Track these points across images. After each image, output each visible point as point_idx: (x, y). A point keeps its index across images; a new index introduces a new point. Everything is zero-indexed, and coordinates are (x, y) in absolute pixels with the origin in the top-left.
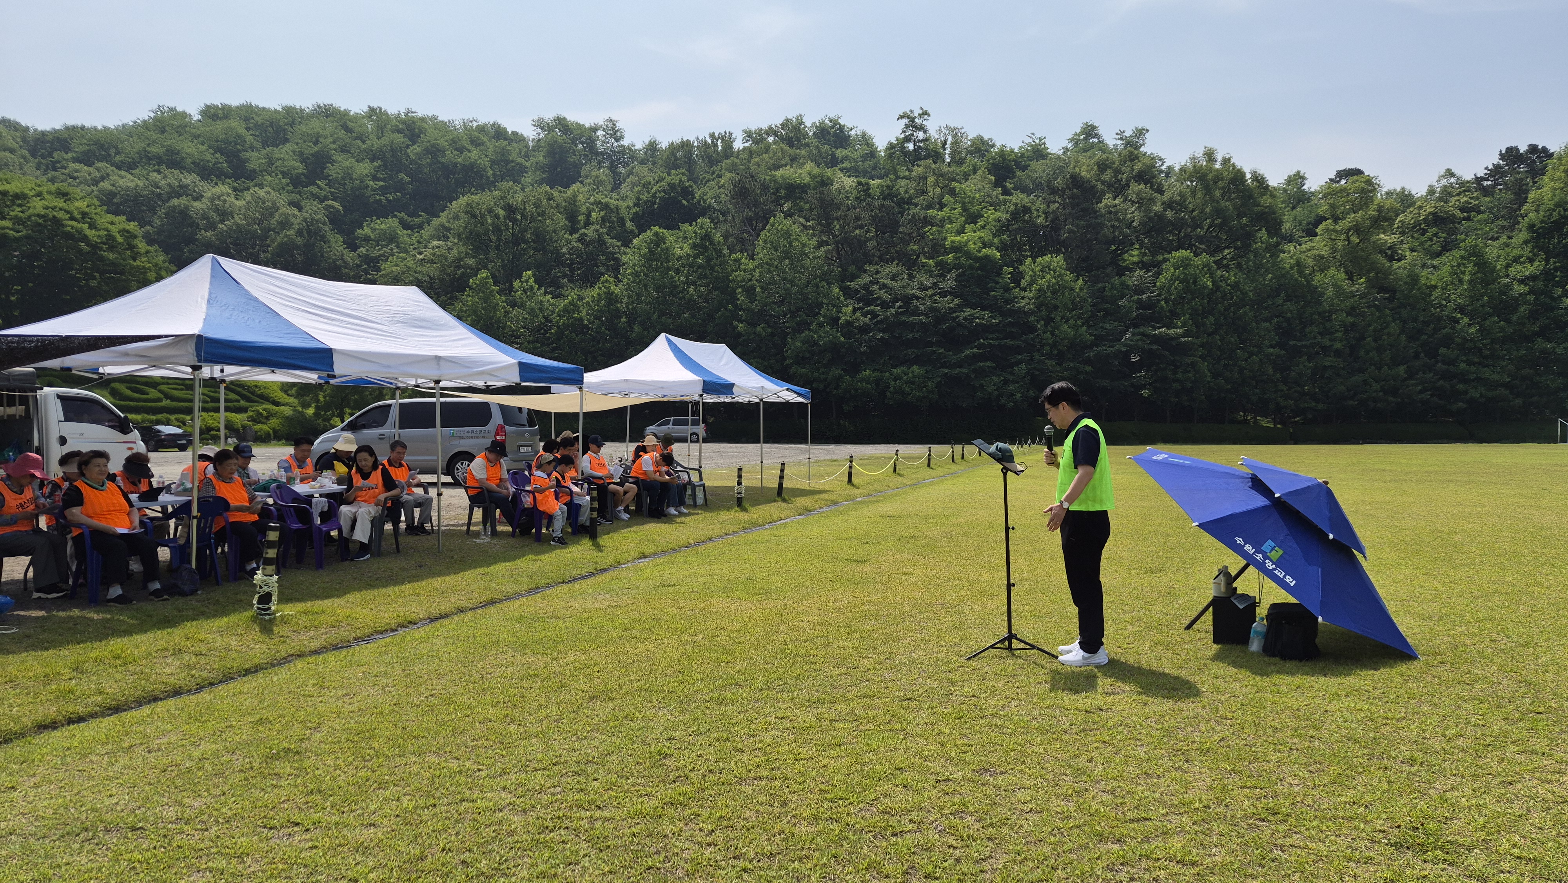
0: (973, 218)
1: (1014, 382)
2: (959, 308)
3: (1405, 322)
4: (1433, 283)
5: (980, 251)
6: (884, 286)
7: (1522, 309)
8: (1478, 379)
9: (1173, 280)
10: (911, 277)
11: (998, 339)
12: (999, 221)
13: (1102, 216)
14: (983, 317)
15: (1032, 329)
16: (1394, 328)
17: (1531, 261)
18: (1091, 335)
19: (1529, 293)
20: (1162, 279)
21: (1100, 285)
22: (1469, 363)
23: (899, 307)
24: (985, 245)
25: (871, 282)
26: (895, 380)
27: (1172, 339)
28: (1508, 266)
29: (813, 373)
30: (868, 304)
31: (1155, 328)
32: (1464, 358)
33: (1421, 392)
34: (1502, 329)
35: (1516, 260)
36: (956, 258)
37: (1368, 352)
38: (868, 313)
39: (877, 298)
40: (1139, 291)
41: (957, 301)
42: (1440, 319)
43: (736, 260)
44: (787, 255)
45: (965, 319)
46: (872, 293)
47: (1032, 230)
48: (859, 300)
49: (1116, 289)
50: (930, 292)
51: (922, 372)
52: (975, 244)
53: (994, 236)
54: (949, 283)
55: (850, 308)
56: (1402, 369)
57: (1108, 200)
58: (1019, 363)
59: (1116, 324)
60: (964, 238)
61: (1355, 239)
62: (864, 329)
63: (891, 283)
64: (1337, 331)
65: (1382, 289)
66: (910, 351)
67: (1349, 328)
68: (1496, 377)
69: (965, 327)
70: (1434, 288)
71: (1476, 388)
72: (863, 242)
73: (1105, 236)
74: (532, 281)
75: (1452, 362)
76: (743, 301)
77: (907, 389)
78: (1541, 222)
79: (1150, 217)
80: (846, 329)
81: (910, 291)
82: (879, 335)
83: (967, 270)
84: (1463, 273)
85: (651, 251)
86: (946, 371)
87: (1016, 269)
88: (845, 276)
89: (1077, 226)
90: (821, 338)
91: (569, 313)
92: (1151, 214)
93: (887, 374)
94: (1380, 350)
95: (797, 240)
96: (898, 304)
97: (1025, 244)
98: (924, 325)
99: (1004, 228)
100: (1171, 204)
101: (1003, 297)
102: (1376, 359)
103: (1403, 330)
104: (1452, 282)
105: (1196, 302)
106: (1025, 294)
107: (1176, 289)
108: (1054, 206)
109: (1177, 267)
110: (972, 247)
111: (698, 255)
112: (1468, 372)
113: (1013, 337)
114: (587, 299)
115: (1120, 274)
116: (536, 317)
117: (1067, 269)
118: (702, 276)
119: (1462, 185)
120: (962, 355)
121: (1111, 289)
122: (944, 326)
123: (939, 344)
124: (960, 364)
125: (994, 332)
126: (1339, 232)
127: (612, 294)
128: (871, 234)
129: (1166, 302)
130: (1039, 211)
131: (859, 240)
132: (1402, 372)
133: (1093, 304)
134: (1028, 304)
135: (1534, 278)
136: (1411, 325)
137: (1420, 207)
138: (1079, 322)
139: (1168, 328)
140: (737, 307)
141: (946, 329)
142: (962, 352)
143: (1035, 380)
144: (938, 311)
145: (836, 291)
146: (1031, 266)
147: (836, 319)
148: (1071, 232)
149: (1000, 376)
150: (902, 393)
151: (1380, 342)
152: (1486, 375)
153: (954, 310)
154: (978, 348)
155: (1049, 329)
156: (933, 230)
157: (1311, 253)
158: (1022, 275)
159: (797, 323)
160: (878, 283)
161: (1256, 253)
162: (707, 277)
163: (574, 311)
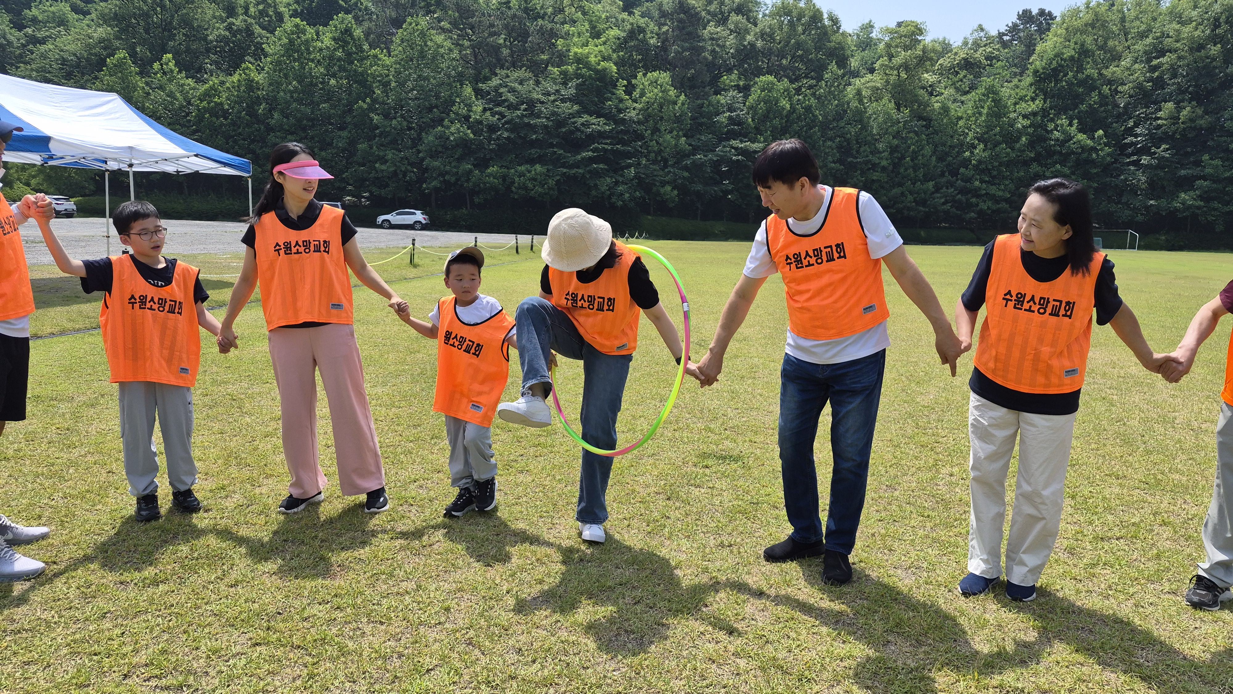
0: (596, 34)
1: (623, 183)
2: (578, 114)
3: (936, 146)
4: (960, 114)
5: (599, 64)
6: (512, 90)
7: (1024, 139)
8: (987, 194)
9: (759, 101)
10: (537, 83)
11: (611, 144)
12: (619, 39)
13: (704, 40)
14: (598, 124)
15: (641, 137)
16: (928, 150)
17: (1033, 99)
18: (690, 145)
19: (1030, 126)
20: (751, 99)
21: (699, 102)
22: (982, 182)
23: (525, 110)
24: (604, 59)
25: (501, 85)
26: (520, 176)
27: (756, 152)
28: (1015, 104)
29: (445, 166)
30: (499, 105)
31: (741, 142)
32: (978, 177)
33: (944, 204)
34: (1008, 154)
35: (1021, 99)
36: (579, 68)
37: (906, 170)
38: (497, 113)
39: (505, 100)
40: (731, 109)
41: (576, 107)
42: (961, 144)
43: (375, 56)
44: (422, 55)
45: (583, 124)
46: (501, 95)
47: (644, 48)
48: (490, 101)
49: (712, 106)
50: (552, 98)
51: (545, 171)
52: (596, 57)
53: (614, 51)
54: (570, 91)
55: (480, 109)
56: (931, 184)
57: (711, 28)
58: (629, 166)
59: (711, 136)
60: (586, 50)
61: (904, 75)
62: (492, 129)
63: (519, 88)
64: (884, 151)
65: (920, 118)
66: (533, 151)
67: (893, 150)
68: (1000, 193)
69: (582, 132)
70: (960, 118)
71: (985, 202)
72: (497, 49)
73: (705, 58)
74: (172, 65)
75: (968, 180)
76: (379, 95)
77: (530, 185)
78: (1044, 68)
79: (744, 46)
80: (476, 127)
81: (535, 96)
82: (506, 135)
83: (586, 80)
84: (983, 108)
85: (291, 42)
86: (565, 170)
87: (629, 82)
88: (478, 79)
89: (682, 47)
90: (453, 134)
91: (210, 97)
92: (746, 43)
93: (513, 171)
94: (915, 168)
95: (431, 40)
96: (524, 106)
97: (639, 61)
98: (546, 127)
99: (622, 44)
100: (762, 35)
101: (617, 107)
102: (912, 175)
103: (934, 152)
104: (974, 114)
105: (776, 122)
106: (635, 105)
107: (761, 108)
108: (665, 28)
109: (763, 90)
110: (592, 59)
111: (338, 48)
112: (980, 188)
113: (624, 143)
114: (228, 85)
115: (717, 93)
116: (176, 99)
117: (672, 85)
118: (342, 69)
119: (988, 38)
120: (579, 157)
121: (708, 106)
122: (564, 130)
123: (559, 146)
124: (577, 165)
125: (608, 138)
126: (891, 68)
127: (253, 81)
128: (501, 41)
129: (753, 120)
130: (652, 32)
131: (492, 46)
132: (931, 187)
133: (693, 118)
134: (638, 114)
135: (1034, 114)
136: (940, 148)
137: (956, 54)
138: (681, 133)
139: (753, 142)
140: (375, 101)
141: (565, 132)
142: (579, 154)
143: (641, 183)
144: (559, 115)
145: (468, 90)
146: (642, 80)
147: (467, 118)
148: (677, 52)
149: (611, 177)
150: (526, 188)
151: (916, 162)
152: (993, 192)
153: (572, 115)
154: (593, 151)
155: (655, 137)
156: (560, 42)
157: (870, 84)
158: (634, 87)
159: (431, 119)
160: (506, 86)
161: (827, 82)
162: (345, 70)
163: (214, 96)
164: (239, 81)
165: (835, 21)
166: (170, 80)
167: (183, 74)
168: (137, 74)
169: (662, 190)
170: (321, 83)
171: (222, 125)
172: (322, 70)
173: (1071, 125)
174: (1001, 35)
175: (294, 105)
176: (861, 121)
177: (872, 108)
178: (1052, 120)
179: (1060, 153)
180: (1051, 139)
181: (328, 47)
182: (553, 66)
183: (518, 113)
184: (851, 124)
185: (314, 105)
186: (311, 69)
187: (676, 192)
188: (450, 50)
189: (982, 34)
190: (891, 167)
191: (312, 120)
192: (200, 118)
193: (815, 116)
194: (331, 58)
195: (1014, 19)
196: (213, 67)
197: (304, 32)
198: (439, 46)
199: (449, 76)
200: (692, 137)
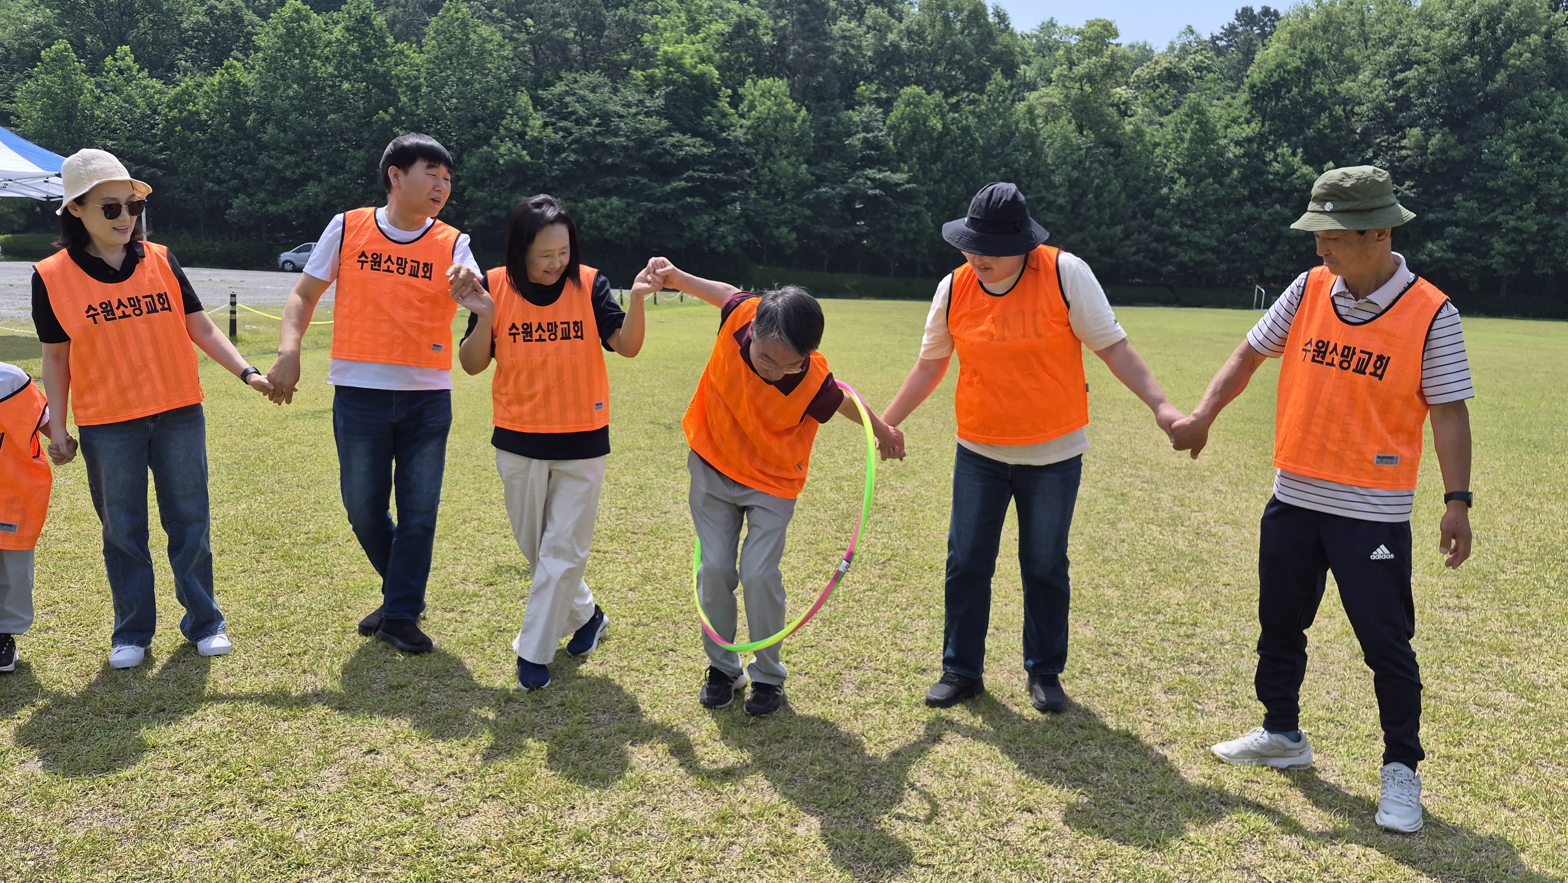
0: (694, 29)
1: (725, 222)
2: (668, 131)
3: (1127, 180)
4: (1157, 140)
5: (695, 67)
6: (582, 100)
7: (1235, 172)
8: (1189, 241)
9: (902, 118)
10: (615, 90)
11: (710, 171)
12: (723, 35)
13: (831, 39)
14: (692, 145)
15: (749, 163)
16: (1116, 185)
17: (1248, 122)
18: (813, 174)
19: (1244, 156)
20: (893, 117)
21: (825, 119)
22: (1183, 226)
23: (598, 125)
24: (702, 61)
25: (566, 92)
26: (591, 212)
27: (898, 185)
28: (1227, 127)
29: (492, 198)
30: (565, 118)
31: (880, 171)
32: (1178, 220)
33: (1135, 253)
34: (1215, 191)
35: (1234, 121)
36: (669, 73)
37: (1088, 209)
38: (561, 129)
39: (573, 113)
40: (867, 129)
41: (664, 123)
42: (1158, 178)
43: (401, 52)
44: (463, 51)
45: (673, 145)
46: (566, 106)
47: (756, 47)
48: (553, 113)
49: (842, 124)
50: (633, 110)
51: (624, 205)
52: (692, 57)
53: (717, 51)
54: (657, 101)
55: (539, 123)
56: (1119, 229)
57: (843, 23)
58: (733, 201)
59: (839, 163)
61: (1088, 88)
62: (556, 149)
63: (591, 96)
64: (1061, 185)
65: (1109, 144)
66: (608, 179)
67: (1073, 184)
68: (1205, 241)
69: (673, 155)
70: (1157, 145)
71: (1186, 251)
72: (564, 44)
73: (833, 62)
74: (130, 60)
75: (1167, 224)
76: (405, 103)
77: (604, 224)
78: (1262, 82)
79: (886, 48)
80: (534, 146)
81: (611, 107)
82: (573, 157)
83: (679, 88)
84: (1185, 131)
85: (290, 32)
86: (650, 205)
87: (735, 91)
88: (539, 83)
89: (804, 48)
90: (502, 156)
91: (182, 103)
92: (887, 44)
93: (581, 205)
94: (1100, 207)
95: (475, 32)
96: (596, 121)
97: (750, 65)
98: (625, 148)
99: (727, 42)
100: (909, 34)
101: (718, 124)
102: (1096, 217)
103: (1124, 188)
104: (1174, 139)
105: (925, 146)
106: (743, 121)
107: (905, 128)
108: (783, 22)
109: (908, 104)
110: (688, 61)
111: (353, 41)
112: (1180, 235)
113: (727, 170)
114: (205, 88)
115: (847, 108)
116: (137, 107)
117: (791, 96)
118: (357, 68)
119: (1199, 43)
120: (668, 188)
121: (837, 124)
122: (649, 152)
123: (640, 173)
124: (666, 198)
125: (706, 164)
126: (1072, 79)
127: (239, 82)
128: (571, 35)
129: (895, 144)
130: (766, 27)
131: (558, 42)
132: (1119, 232)
133: (817, 140)
134: (746, 134)
135: (1249, 140)
136: (1132, 183)
137: (1157, 62)
138: (801, 159)
139: (893, 172)
140: (400, 111)
141: (650, 156)
142: (668, 183)
143: (749, 222)
144: (642, 133)
145: (524, 99)
146: (751, 89)
147: (522, 135)
148: (797, 53)
149: (711, 215)
150: (599, 228)
151: (1101, 199)
152: (1196, 239)
153: (661, 133)
154: (687, 180)
155: (768, 163)
156: (647, 37)
157: (1044, 100)
158: (741, 98)
159: (475, 136)
160: (574, 94)
161: (989, 96)
162: (363, 70)
163: (188, 102)
164: (220, 83)
165: (1002, 17)
166: (128, 81)
167: (145, 73)
168: (83, 71)
169: (776, 233)
170: (330, 86)
171: (198, 140)
172: (330, 69)
173: (1294, 154)
174: (1214, 39)
175: (294, 116)
176: (1032, 147)
177: (1045, 130)
178: (1273, 149)
179: (1280, 190)
180: (1269, 173)
181: (338, 40)
182: (637, 69)
183: (589, 129)
184: (1019, 150)
185: (322, 116)
186: (316, 68)
187: (794, 235)
188: (501, 46)
189: (1192, 38)
190: (1069, 207)
191: (319, 135)
192: (169, 131)
193: (974, 140)
194: (343, 53)
195: (1231, 19)
196: (189, 64)
197: (307, 19)
198: (485, 40)
199: (499, 80)
200: (816, 164)
